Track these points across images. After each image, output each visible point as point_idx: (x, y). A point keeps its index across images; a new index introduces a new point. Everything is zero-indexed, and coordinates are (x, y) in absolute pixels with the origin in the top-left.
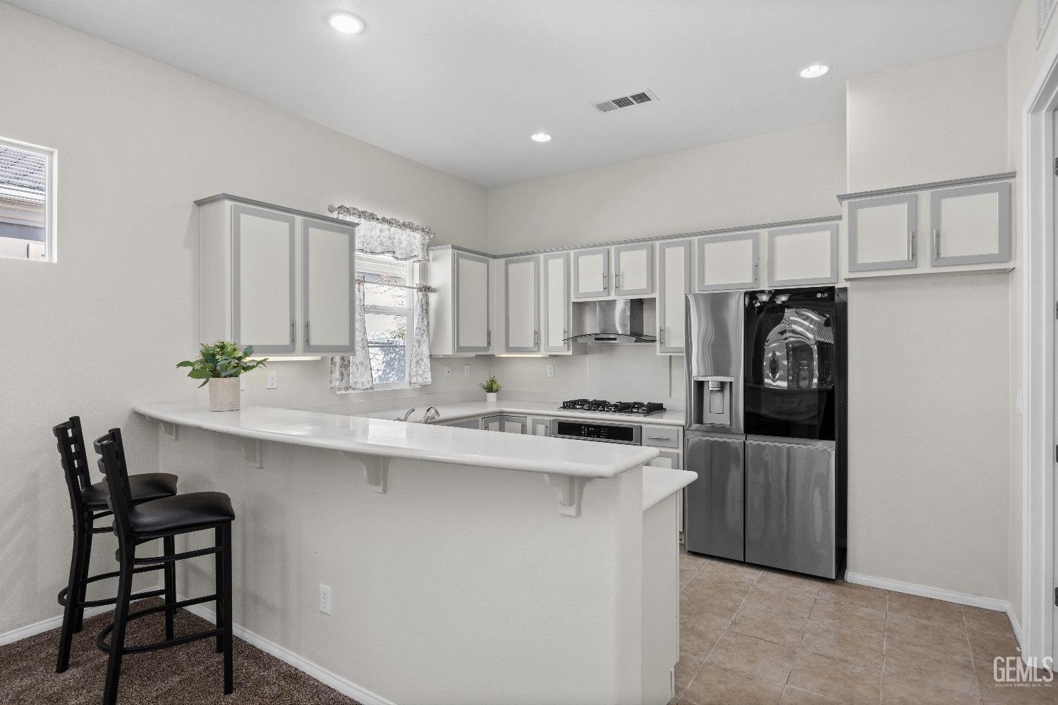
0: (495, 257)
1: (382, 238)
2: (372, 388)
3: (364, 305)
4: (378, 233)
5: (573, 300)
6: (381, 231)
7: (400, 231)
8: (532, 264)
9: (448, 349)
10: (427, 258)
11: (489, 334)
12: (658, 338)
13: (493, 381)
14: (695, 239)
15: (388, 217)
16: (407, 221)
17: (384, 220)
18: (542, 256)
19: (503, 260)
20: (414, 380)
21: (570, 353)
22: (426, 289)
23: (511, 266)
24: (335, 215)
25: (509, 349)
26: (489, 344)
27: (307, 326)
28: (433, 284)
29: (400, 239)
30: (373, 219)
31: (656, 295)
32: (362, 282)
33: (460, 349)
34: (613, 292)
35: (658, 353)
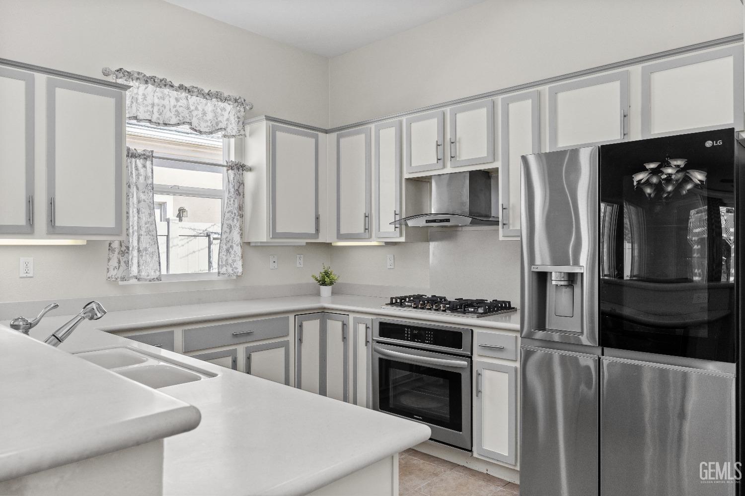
0: (326, 132)
1: (177, 108)
2: (159, 279)
3: (152, 183)
4: (173, 102)
5: (406, 176)
6: (177, 100)
7: (204, 101)
8: (363, 136)
9: (262, 236)
10: (242, 132)
11: (317, 218)
12: (500, 219)
13: (327, 274)
14: (545, 89)
15: (187, 85)
16: (213, 90)
17: (181, 87)
18: (373, 126)
19: (334, 135)
20: (223, 270)
21: (403, 239)
22: (239, 167)
23: (342, 140)
24: (111, 79)
25: (340, 237)
26: (317, 230)
27: (52, 203)
28: (249, 163)
29: (203, 110)
30: (165, 85)
31: (498, 164)
32: (149, 157)
33: (275, 235)
34: (449, 164)
35: (501, 238)
